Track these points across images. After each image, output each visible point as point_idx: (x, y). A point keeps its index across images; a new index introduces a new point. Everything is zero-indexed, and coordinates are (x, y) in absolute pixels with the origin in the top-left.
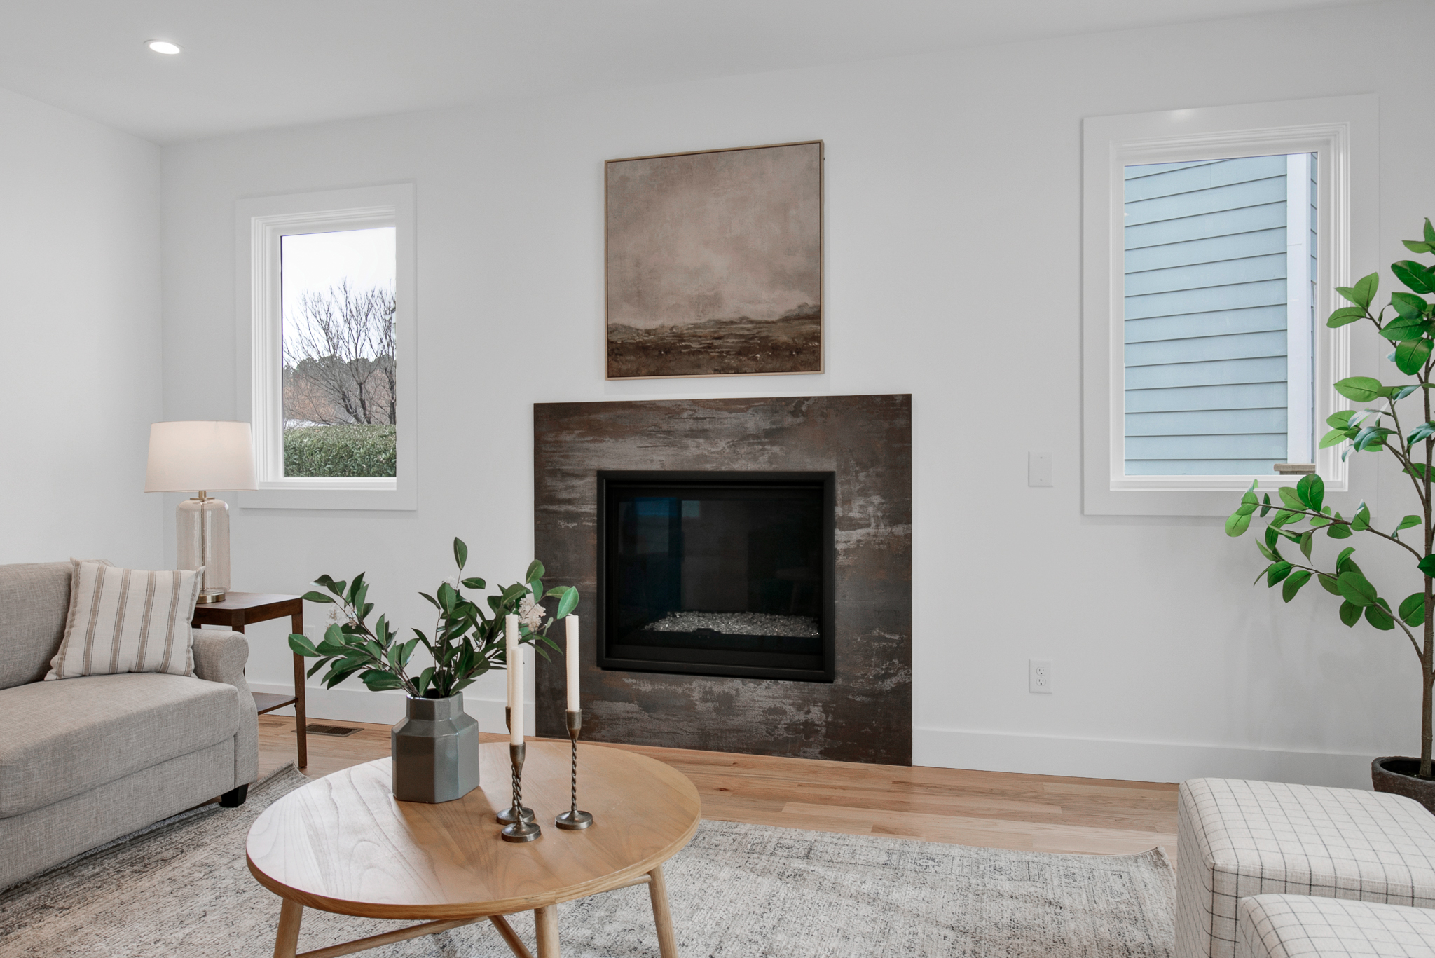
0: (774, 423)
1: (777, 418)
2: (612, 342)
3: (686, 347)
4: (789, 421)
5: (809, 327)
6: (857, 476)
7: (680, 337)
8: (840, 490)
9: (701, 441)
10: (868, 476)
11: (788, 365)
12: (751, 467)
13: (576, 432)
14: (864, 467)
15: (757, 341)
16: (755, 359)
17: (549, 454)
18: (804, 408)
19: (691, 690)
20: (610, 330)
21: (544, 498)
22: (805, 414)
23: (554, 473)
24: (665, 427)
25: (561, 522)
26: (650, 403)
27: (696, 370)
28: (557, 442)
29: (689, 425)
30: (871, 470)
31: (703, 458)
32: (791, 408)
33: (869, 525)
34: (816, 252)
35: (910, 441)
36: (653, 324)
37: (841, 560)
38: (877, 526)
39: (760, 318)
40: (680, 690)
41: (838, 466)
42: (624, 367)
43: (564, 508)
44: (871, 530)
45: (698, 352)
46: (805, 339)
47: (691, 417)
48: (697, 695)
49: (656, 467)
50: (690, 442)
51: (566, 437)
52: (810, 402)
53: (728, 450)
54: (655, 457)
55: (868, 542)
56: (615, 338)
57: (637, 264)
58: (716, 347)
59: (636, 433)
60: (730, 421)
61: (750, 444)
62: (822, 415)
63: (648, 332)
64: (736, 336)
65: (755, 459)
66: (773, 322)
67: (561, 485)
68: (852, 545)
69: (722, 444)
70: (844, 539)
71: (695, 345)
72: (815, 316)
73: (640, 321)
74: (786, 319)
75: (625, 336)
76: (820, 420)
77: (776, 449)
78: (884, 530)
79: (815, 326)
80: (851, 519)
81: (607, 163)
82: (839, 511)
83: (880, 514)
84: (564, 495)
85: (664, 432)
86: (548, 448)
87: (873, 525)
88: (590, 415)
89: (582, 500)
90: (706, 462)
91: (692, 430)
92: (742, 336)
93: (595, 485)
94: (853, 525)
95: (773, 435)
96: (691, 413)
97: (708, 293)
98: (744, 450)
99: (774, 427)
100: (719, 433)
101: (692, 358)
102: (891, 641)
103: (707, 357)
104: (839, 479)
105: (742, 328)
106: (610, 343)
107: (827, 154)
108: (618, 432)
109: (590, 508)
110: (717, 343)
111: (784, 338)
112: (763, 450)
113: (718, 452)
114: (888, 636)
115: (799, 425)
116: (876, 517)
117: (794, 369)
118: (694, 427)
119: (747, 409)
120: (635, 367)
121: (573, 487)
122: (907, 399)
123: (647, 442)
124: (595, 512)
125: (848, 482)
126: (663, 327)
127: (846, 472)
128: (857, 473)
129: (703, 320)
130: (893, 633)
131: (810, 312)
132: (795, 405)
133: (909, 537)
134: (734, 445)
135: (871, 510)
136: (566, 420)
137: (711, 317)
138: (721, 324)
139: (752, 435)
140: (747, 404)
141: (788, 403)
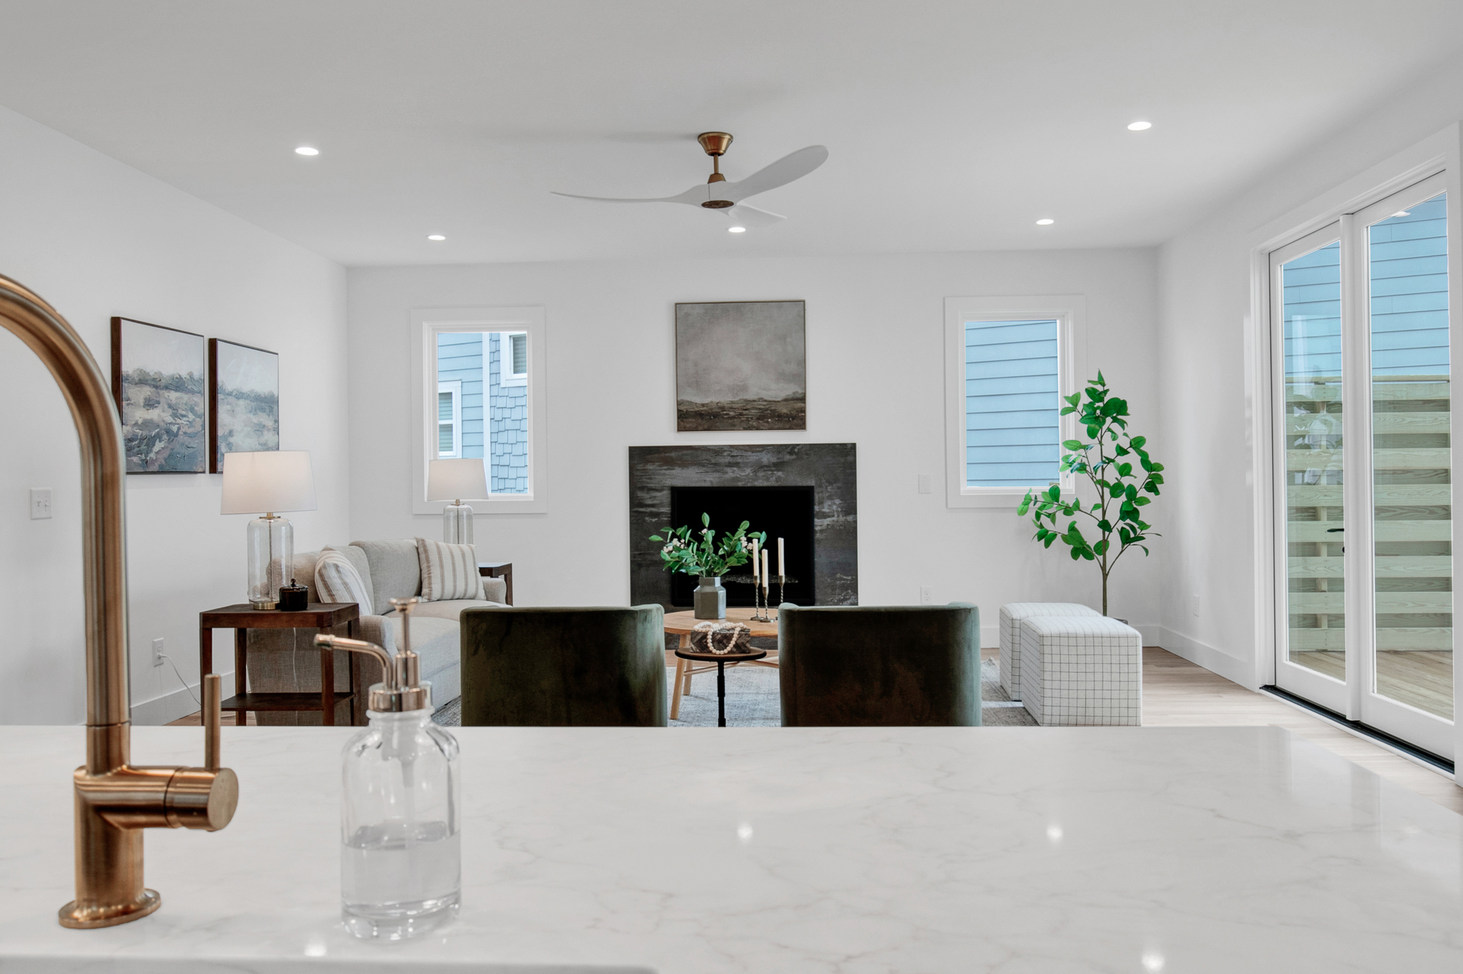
0: (778, 459)
1: (780, 456)
2: (680, 411)
3: (726, 414)
4: (788, 457)
5: (800, 405)
6: (826, 488)
7: (723, 409)
8: (817, 497)
9: (735, 469)
10: (833, 488)
11: (787, 426)
12: (766, 484)
13: (657, 464)
14: (830, 483)
15: (769, 412)
16: (768, 422)
17: (639, 477)
18: (796, 450)
20: (679, 403)
21: (636, 504)
22: (796, 454)
23: (642, 488)
24: (713, 461)
25: (647, 518)
26: (703, 446)
27: (732, 428)
28: (644, 470)
29: (728, 459)
30: (835, 485)
31: (737, 479)
32: (789, 450)
33: (833, 516)
34: (803, 363)
35: (855, 469)
36: (706, 401)
37: (818, 536)
38: (838, 516)
39: (771, 399)
41: (816, 483)
42: (688, 426)
43: (649, 510)
44: (835, 519)
45: (734, 417)
46: (797, 411)
47: (729, 455)
49: (707, 484)
50: (729, 470)
51: (650, 467)
52: (800, 447)
53: (751, 474)
54: (708, 479)
55: (833, 526)
56: (682, 408)
57: (696, 365)
58: (745, 415)
59: (695, 464)
60: (753, 457)
61: (764, 471)
62: (807, 454)
63: (703, 405)
64: (756, 409)
65: (768, 479)
66: (778, 402)
67: (648, 496)
68: (824, 527)
69: (748, 471)
70: (820, 524)
71: (732, 413)
72: (803, 399)
73: (698, 399)
74: (786, 400)
75: (688, 407)
76: (805, 457)
77: (780, 473)
78: (842, 518)
79: (803, 405)
80: (824, 513)
81: (676, 304)
82: (817, 508)
83: (839, 510)
84: (649, 502)
85: (712, 464)
86: (638, 473)
87: (836, 516)
88: (665, 453)
89: (661, 505)
90: (739, 481)
91: (729, 463)
92: (760, 409)
93: (669, 496)
94: (825, 516)
95: (778, 466)
96: (729, 452)
97: (740, 384)
98: (761, 474)
99: (779, 461)
100: (746, 464)
101: (730, 421)
102: (848, 580)
103: (739, 420)
104: (816, 490)
105: (760, 404)
107: (806, 303)
108: (684, 464)
109: (666, 509)
110: (745, 412)
111: (785, 411)
112: (772, 473)
113: (745, 476)
114: (845, 577)
115: (793, 459)
116: (837, 511)
117: (790, 428)
118: (731, 461)
119: (763, 451)
120: (695, 425)
121: (655, 497)
122: (854, 446)
123: (702, 470)
124: (670, 512)
125: (822, 492)
126: (712, 402)
127: (820, 486)
128: (827, 487)
129: (736, 399)
130: (847, 576)
131: (800, 396)
132: (791, 449)
133: (855, 522)
134: (755, 472)
135: (835, 507)
136: (650, 456)
137: (741, 397)
138: (747, 401)
139: (766, 466)
140: (763, 448)
141: (786, 448)
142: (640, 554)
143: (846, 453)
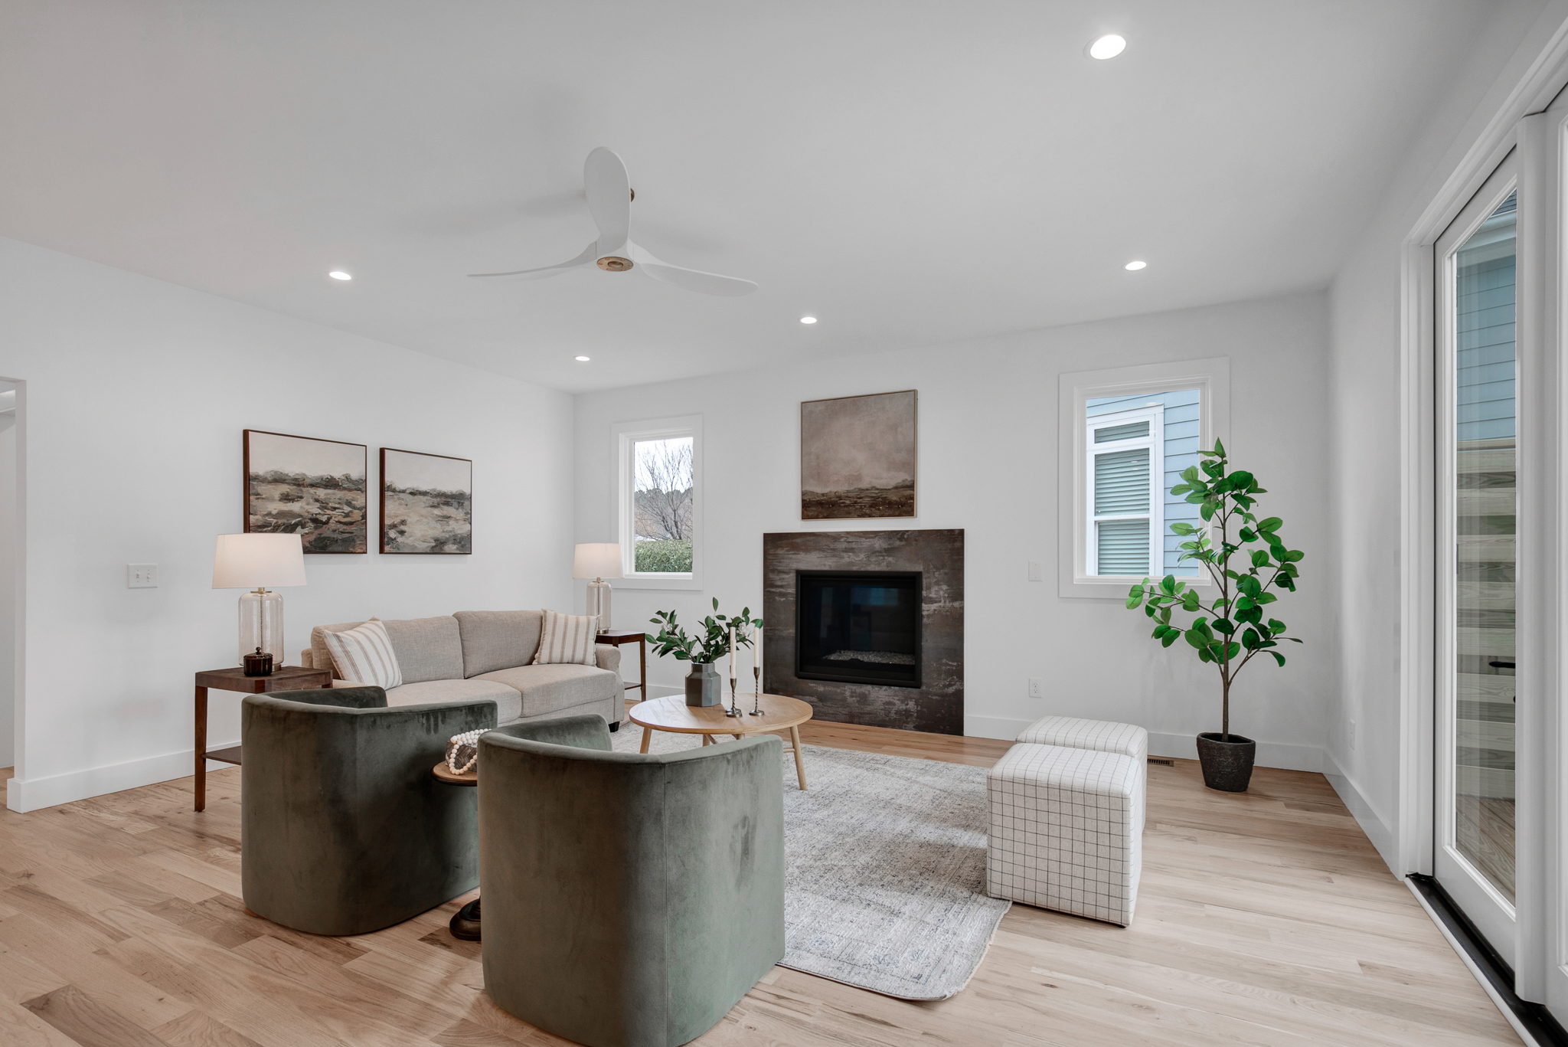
0: (889, 544)
1: (891, 542)
3: (843, 503)
4: (898, 543)
5: (908, 492)
6: (934, 574)
7: (840, 498)
8: (925, 582)
9: (851, 554)
10: (939, 574)
11: (897, 513)
12: (877, 569)
13: (787, 549)
14: (938, 569)
15: (880, 499)
16: (879, 509)
17: (771, 561)
18: (906, 536)
19: (845, 691)
20: (803, 494)
21: (768, 584)
22: (906, 540)
23: (773, 571)
24: (832, 546)
25: (777, 598)
26: (824, 533)
27: (848, 516)
28: (775, 555)
29: (844, 545)
30: (942, 571)
31: (851, 563)
32: (899, 536)
33: (940, 602)
34: (913, 451)
35: (963, 557)
36: (826, 490)
37: (925, 620)
38: (945, 602)
39: (882, 487)
40: (839, 691)
41: (924, 569)
42: (810, 514)
43: (778, 590)
44: (942, 604)
45: (849, 506)
46: (906, 499)
47: (845, 541)
48: (848, 693)
49: (826, 568)
50: (845, 555)
51: (780, 552)
52: (909, 533)
53: (865, 559)
54: (827, 563)
55: (940, 611)
56: (805, 498)
57: (818, 458)
58: (859, 503)
59: (816, 550)
60: (866, 543)
61: (876, 556)
62: (916, 540)
63: (823, 495)
64: (869, 497)
65: (879, 564)
66: (889, 490)
67: (778, 578)
68: (931, 612)
69: (862, 556)
70: (927, 609)
71: (848, 502)
72: (911, 486)
73: (819, 489)
74: (896, 488)
75: (811, 497)
76: (914, 543)
77: (890, 559)
78: (948, 604)
79: (912, 492)
80: (931, 598)
81: (802, 403)
82: (924, 593)
83: (946, 595)
84: (779, 583)
85: (831, 549)
86: (770, 557)
87: (943, 601)
88: (793, 539)
89: (788, 586)
90: (854, 566)
91: (846, 548)
92: (872, 497)
93: (795, 578)
94: (932, 601)
95: (889, 551)
96: (846, 539)
97: (855, 474)
98: (873, 559)
99: (890, 547)
100: (860, 551)
101: (846, 509)
102: (952, 666)
103: (854, 509)
104: (924, 576)
105: (873, 493)
106: (803, 501)
107: (920, 397)
108: (808, 549)
109: (792, 590)
110: (859, 501)
111: (895, 498)
112: (884, 559)
113: (859, 561)
114: (950, 663)
115: (903, 545)
116: (944, 597)
117: (900, 515)
118: (847, 547)
119: (875, 537)
120: (816, 513)
121: (783, 579)
122: (962, 532)
123: (822, 554)
124: (795, 592)
125: (929, 577)
126: (831, 492)
127: (928, 572)
128: (934, 572)
129: (852, 489)
130: (953, 661)
131: (909, 484)
132: (901, 535)
133: (962, 608)
134: (868, 557)
135: (941, 593)
136: (780, 542)
137: (856, 486)
138: (862, 490)
139: (878, 552)
140: (875, 534)
141: (897, 534)
142: (770, 630)
143: (955, 538)
